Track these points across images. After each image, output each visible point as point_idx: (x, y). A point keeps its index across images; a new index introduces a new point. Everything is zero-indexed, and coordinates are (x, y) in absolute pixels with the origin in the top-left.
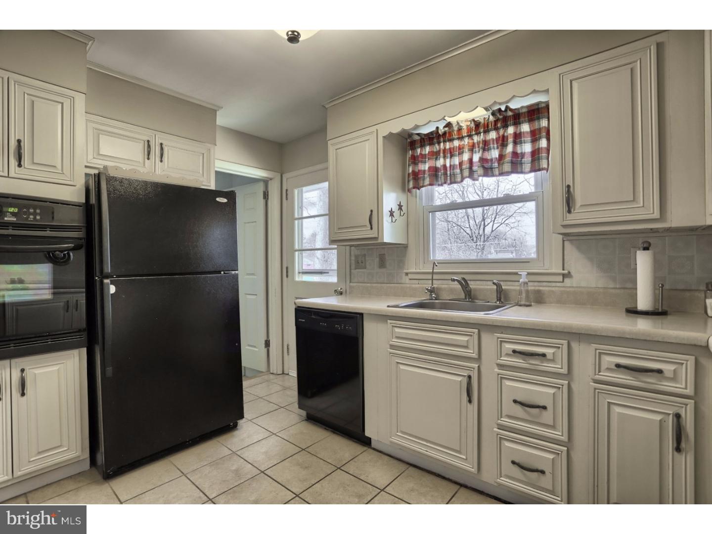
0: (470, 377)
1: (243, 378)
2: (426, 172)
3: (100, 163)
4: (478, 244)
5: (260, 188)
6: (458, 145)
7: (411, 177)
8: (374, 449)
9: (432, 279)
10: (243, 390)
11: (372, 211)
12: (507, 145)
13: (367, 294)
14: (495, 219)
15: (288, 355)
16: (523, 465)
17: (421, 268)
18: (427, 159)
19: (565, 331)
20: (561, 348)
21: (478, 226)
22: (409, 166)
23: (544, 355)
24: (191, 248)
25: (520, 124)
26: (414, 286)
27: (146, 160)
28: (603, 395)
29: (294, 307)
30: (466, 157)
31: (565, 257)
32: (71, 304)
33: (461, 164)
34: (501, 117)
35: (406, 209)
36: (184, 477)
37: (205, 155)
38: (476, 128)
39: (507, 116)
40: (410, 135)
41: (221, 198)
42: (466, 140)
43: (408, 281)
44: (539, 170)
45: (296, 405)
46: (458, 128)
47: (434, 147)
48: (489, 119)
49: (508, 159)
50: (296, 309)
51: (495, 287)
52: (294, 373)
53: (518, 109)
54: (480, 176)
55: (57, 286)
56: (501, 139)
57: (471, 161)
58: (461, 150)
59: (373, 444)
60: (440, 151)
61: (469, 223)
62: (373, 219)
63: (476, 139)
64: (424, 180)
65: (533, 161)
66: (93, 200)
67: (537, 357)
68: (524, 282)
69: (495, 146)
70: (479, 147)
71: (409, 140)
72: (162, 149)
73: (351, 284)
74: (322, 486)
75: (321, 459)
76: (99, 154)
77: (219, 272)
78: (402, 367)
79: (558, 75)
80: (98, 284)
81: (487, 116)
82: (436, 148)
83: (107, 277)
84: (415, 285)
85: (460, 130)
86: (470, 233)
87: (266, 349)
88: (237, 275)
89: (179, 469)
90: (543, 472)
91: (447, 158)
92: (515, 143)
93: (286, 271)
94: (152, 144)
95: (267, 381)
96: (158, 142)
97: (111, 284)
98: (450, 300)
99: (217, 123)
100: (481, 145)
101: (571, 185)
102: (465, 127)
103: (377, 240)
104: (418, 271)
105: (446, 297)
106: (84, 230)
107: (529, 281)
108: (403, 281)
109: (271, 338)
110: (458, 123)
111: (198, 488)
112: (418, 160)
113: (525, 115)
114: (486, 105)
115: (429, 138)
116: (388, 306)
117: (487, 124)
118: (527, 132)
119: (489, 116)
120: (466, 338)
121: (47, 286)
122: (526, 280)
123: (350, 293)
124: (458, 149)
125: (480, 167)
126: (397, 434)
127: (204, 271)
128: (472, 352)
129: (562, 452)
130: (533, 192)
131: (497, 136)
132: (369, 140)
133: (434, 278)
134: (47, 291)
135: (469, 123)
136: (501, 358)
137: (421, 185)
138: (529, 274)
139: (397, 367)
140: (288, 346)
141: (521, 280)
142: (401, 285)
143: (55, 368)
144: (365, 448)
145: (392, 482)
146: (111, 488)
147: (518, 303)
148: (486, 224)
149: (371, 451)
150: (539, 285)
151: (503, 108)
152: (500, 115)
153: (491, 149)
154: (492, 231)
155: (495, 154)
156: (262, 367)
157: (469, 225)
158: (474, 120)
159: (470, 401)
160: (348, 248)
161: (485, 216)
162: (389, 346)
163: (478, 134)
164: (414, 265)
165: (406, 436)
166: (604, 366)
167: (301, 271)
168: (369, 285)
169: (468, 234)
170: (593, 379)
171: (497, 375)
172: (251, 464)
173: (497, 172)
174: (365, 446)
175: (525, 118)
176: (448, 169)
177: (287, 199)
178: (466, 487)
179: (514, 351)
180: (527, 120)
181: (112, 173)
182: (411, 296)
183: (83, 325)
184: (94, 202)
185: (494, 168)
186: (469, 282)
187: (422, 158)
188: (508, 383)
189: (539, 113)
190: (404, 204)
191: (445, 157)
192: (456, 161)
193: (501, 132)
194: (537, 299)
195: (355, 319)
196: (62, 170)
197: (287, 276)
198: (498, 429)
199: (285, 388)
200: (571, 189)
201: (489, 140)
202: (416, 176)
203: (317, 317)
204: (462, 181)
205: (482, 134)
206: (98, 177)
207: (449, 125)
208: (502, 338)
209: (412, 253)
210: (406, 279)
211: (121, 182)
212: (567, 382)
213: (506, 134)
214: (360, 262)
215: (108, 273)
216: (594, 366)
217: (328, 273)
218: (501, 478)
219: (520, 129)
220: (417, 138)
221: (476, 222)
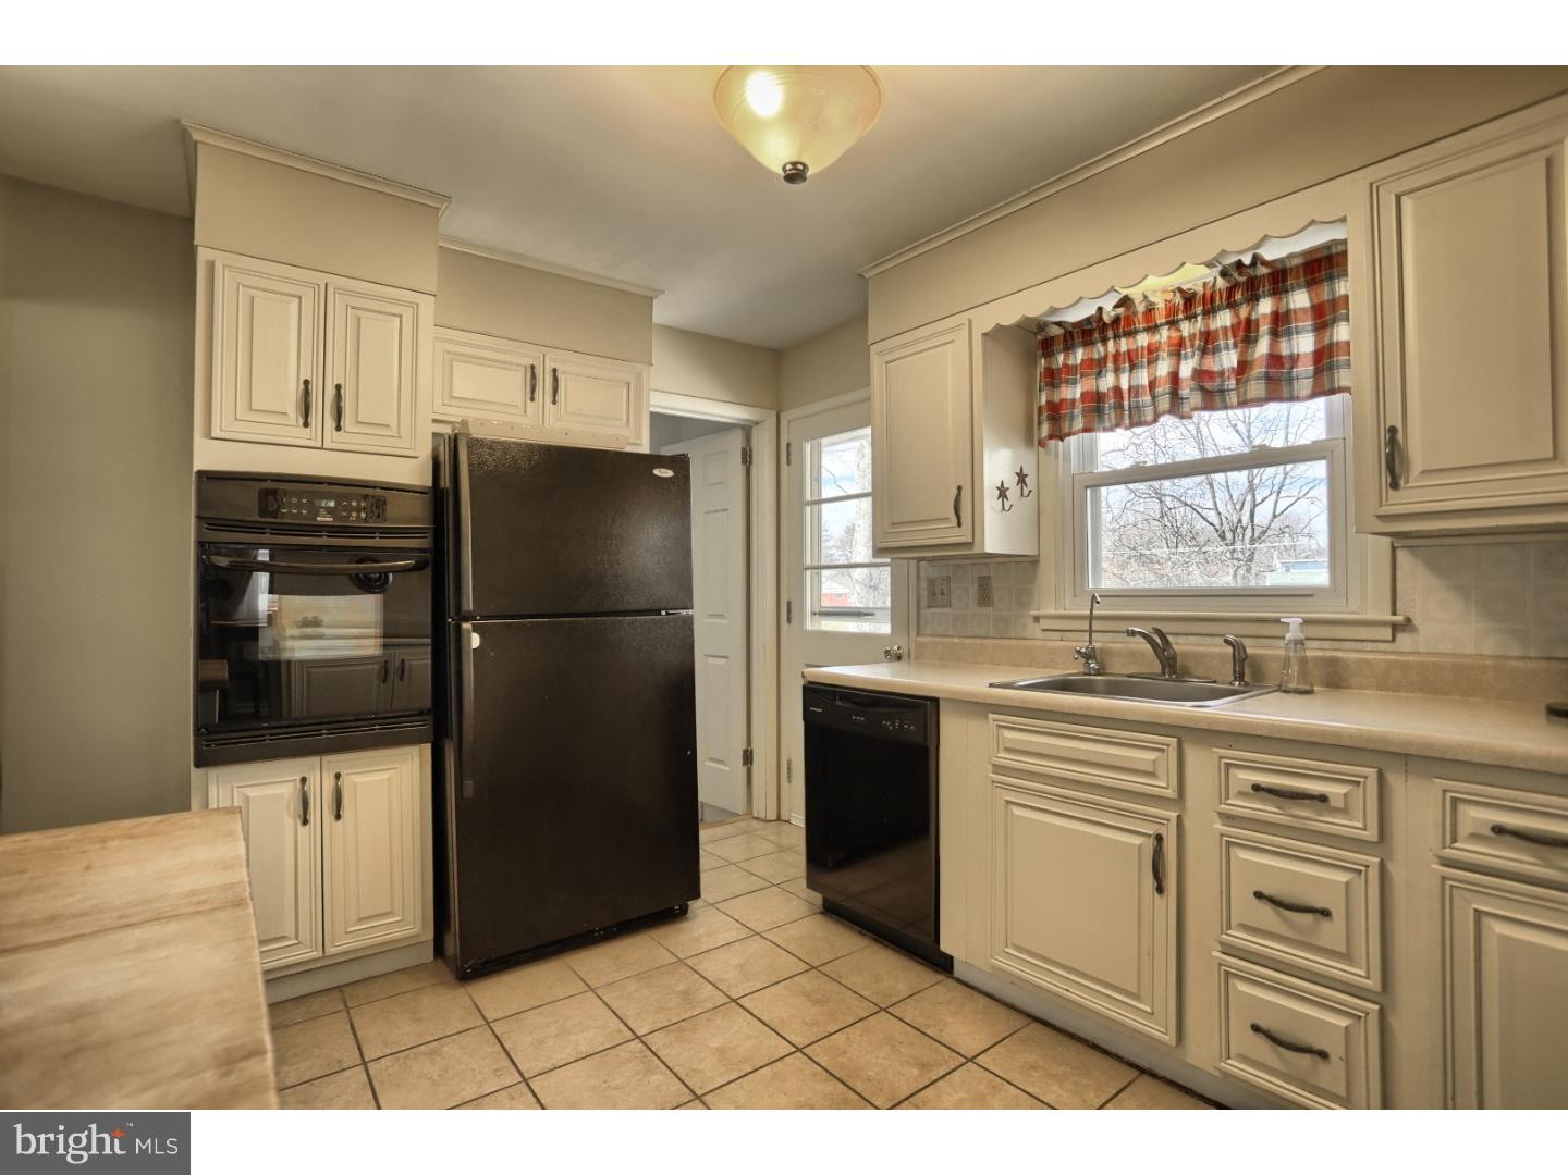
0: (1159, 838)
1: (700, 825)
2: (1077, 404)
3: (456, 414)
4: (1238, 546)
5: (736, 442)
6: (1145, 344)
7: (1045, 415)
8: (959, 981)
9: (1091, 631)
10: (701, 846)
11: (959, 488)
12: (1256, 340)
13: (951, 659)
14: (1281, 488)
15: (789, 782)
16: (1276, 1035)
17: (1067, 607)
18: (1079, 376)
19: (1372, 747)
20: (1362, 785)
21: (1238, 507)
22: (1040, 391)
23: (1323, 798)
24: (606, 566)
25: (1287, 291)
26: (1051, 644)
27: (529, 402)
28: (1464, 893)
29: (801, 683)
30: (1163, 368)
31: (1399, 585)
32: (391, 669)
33: (1152, 384)
34: (1242, 279)
35: (1035, 479)
36: (590, 994)
37: (632, 386)
38: (1185, 304)
39: (1256, 277)
40: (1041, 326)
41: (663, 470)
42: (1165, 333)
43: (1039, 634)
44: (1332, 392)
45: (803, 882)
46: (1146, 306)
47: (1095, 350)
48: (1214, 284)
49: (1259, 369)
50: (804, 687)
51: (1230, 649)
52: (799, 820)
53: (1281, 260)
54: (1196, 409)
55: (391, 632)
56: (1242, 327)
57: (1175, 377)
58: (1152, 352)
59: (958, 970)
60: (1106, 356)
61: (1214, 497)
62: (962, 505)
63: (1186, 328)
64: (1072, 420)
65: (1318, 372)
66: (446, 482)
67: (1307, 801)
68: (1295, 640)
69: (1231, 341)
70: (1192, 346)
71: (1039, 338)
72: (556, 379)
73: (920, 639)
74: (848, 1038)
75: (850, 989)
76: (452, 397)
77: (658, 612)
78: (1017, 811)
79: (1368, 186)
80: (452, 629)
81: (1212, 279)
82: (1099, 350)
83: (467, 620)
84: (1055, 642)
85: (1150, 310)
86: (1217, 523)
87: (745, 768)
88: (691, 617)
89: (583, 980)
90: (1323, 1055)
91: (1124, 372)
92: (1275, 334)
93: (787, 611)
94: (539, 371)
95: (746, 832)
96: (549, 366)
97: (474, 631)
98: (1128, 676)
99: (654, 321)
100: (1197, 342)
101: (1399, 426)
102: (1161, 305)
103: (971, 549)
104: (1061, 612)
105: (1120, 668)
106: (430, 535)
107: (1307, 639)
108: (1028, 634)
109: (755, 747)
110: (1145, 297)
111: (616, 1015)
112: (1060, 378)
113: (1298, 273)
114: (1210, 256)
115: (1084, 331)
116: (991, 685)
117: (1212, 296)
118: (1304, 310)
119: (1215, 278)
120: (1152, 756)
121: (372, 631)
122: (1301, 636)
123: (916, 658)
124: (1146, 352)
125: (1196, 389)
126: (1007, 950)
127: (630, 609)
128: (1164, 785)
129: (1367, 1014)
130: (1322, 441)
131: (1235, 321)
132: (952, 341)
133: (1094, 628)
134: (372, 642)
135: (1169, 296)
136: (1229, 802)
137: (1066, 431)
138: (1306, 622)
139: (1007, 808)
140: (789, 763)
141: (1288, 636)
142: (1023, 642)
143: (384, 776)
144: (940, 977)
145: (992, 1046)
146: (470, 996)
147: (1280, 686)
148: (1258, 500)
149: (950, 982)
150: (1336, 647)
151: (1247, 260)
152: (1240, 274)
153: (1219, 350)
154: (1275, 516)
155: (1229, 359)
156: (739, 806)
157: (1215, 503)
158: (1180, 290)
159: (1160, 890)
160: (913, 563)
161: (1256, 481)
162: (990, 767)
163: (1190, 317)
164: (1053, 600)
165: (1024, 957)
166: (1465, 828)
167: (817, 611)
168: (956, 640)
169: (1212, 524)
170: (1439, 857)
171: (1218, 837)
172: (714, 986)
173: (1233, 398)
174: (940, 973)
175: (1297, 277)
176: (1126, 395)
177: (789, 463)
178: (1153, 1075)
179: (1257, 788)
180: (1303, 283)
181: (477, 433)
182: (1045, 666)
183: (427, 703)
184: (448, 485)
185: (1228, 390)
186: (1170, 638)
187: (1068, 374)
188: (1243, 855)
189: (1331, 266)
190: (1029, 470)
191: (1117, 371)
192: (1143, 377)
193: (1244, 311)
194: (1333, 678)
195: (923, 710)
196: (399, 432)
197: (789, 620)
198: (1223, 953)
199: (781, 849)
200: (1400, 436)
201: (1217, 331)
202: (1055, 412)
203: (847, 705)
204: (1155, 420)
205: (1199, 318)
206: (454, 441)
207: (1125, 302)
208: (1228, 758)
209: (1047, 574)
210: (1035, 630)
211: (491, 448)
212: (1377, 860)
213: (1254, 317)
214: (938, 591)
215: (469, 612)
216: (1440, 827)
217: (872, 614)
218: (1229, 1061)
219: (1287, 303)
220: (1057, 331)
221: (1231, 496)
